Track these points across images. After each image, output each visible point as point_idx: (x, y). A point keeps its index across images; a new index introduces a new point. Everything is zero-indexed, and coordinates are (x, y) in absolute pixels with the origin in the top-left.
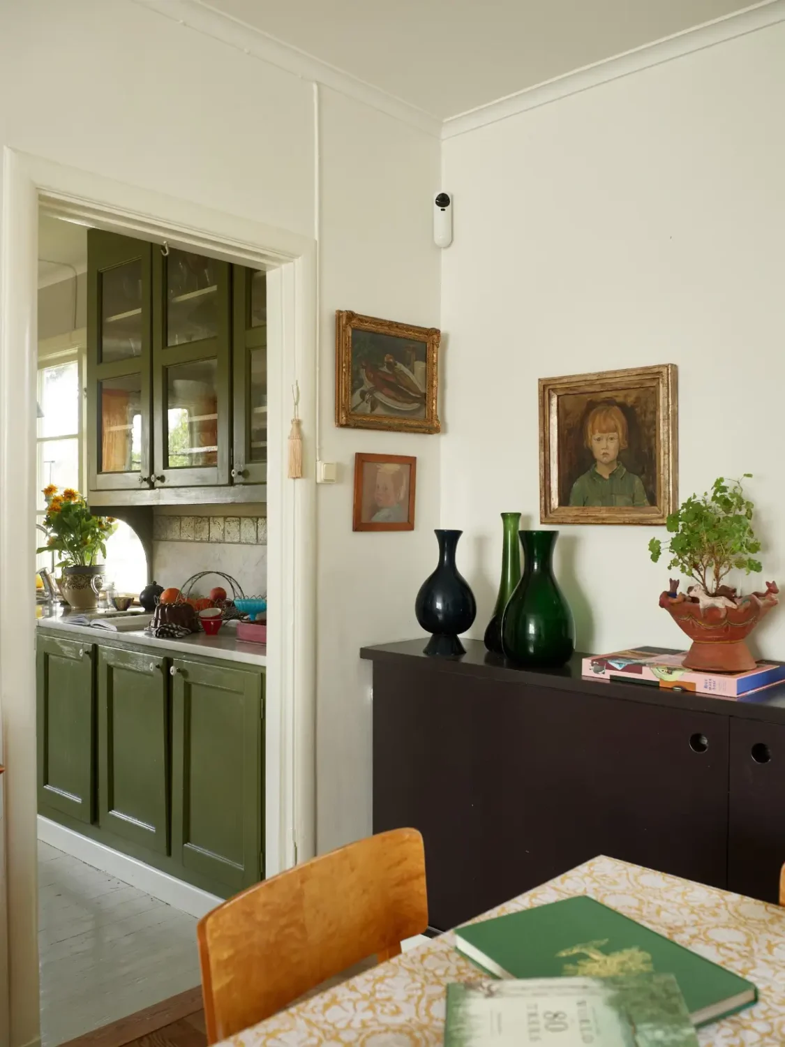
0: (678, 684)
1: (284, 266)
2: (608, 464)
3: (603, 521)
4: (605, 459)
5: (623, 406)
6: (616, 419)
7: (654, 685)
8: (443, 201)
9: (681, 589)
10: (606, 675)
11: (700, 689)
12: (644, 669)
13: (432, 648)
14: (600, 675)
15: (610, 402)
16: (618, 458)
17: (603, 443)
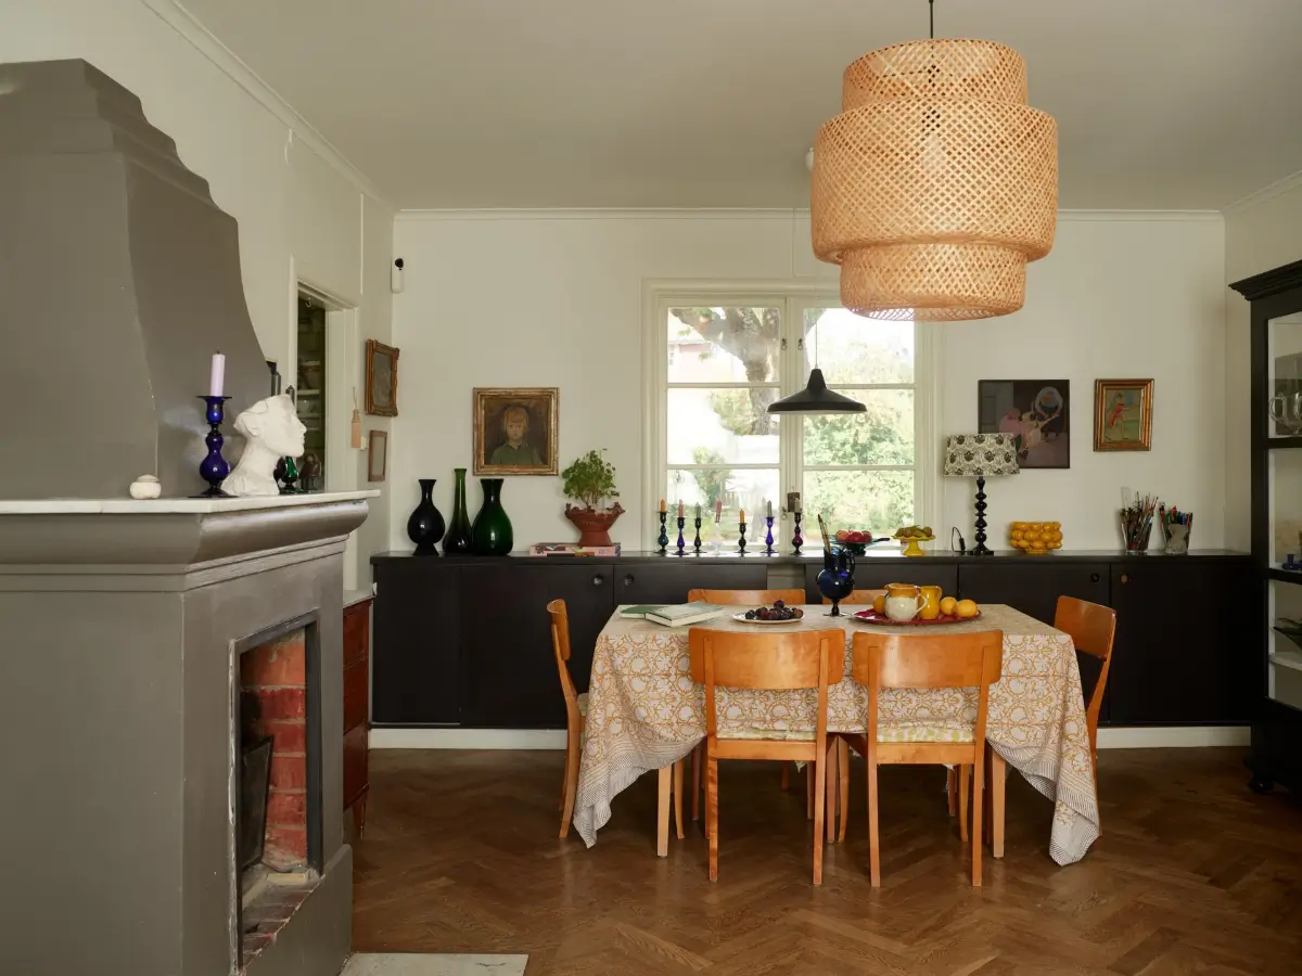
0: (586, 553)
1: (345, 310)
2: (517, 441)
3: (516, 474)
4: (516, 438)
5: (526, 408)
6: (522, 416)
7: (573, 555)
8: (399, 263)
9: (572, 507)
10: (545, 554)
11: (596, 554)
12: (567, 548)
13: (417, 553)
14: (541, 555)
15: (519, 405)
16: (523, 438)
17: (514, 429)
